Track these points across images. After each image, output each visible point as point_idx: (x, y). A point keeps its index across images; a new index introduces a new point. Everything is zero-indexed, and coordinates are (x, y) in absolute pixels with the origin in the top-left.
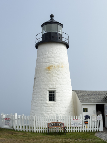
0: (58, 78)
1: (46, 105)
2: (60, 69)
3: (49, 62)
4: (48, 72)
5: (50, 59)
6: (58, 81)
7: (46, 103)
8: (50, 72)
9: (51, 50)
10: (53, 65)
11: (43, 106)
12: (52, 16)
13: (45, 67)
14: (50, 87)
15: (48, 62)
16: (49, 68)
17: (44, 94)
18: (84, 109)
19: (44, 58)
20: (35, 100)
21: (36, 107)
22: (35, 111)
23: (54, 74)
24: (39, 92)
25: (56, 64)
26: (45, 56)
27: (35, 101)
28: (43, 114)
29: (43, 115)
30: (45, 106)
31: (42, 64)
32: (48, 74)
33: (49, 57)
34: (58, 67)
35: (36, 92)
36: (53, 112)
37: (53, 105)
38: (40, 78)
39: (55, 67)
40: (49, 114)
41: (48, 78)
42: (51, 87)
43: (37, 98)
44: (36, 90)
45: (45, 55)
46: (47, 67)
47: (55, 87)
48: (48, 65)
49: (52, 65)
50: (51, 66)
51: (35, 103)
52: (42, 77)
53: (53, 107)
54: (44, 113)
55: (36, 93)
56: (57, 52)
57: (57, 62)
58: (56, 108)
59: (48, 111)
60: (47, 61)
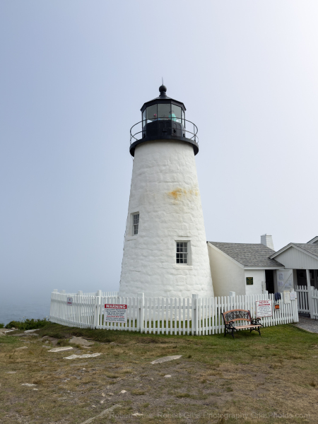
0: (193, 216)
1: (173, 271)
2: (194, 197)
3: (173, 182)
4: (172, 201)
5: (175, 175)
6: (192, 222)
7: (174, 268)
8: (177, 202)
9: (176, 158)
10: (182, 188)
11: (168, 273)
12: (163, 90)
13: (166, 191)
14: (180, 234)
15: (170, 180)
16: (175, 194)
17: (168, 249)
18: (247, 279)
19: (161, 172)
20: (142, 260)
21: (149, 277)
22: (147, 285)
23: (185, 208)
24: (155, 244)
25: (186, 186)
26: (164, 168)
27: (143, 262)
28: (170, 291)
29: (168, 293)
30: (172, 274)
31: (157, 183)
32: (173, 206)
33: (172, 171)
34: (191, 193)
35: (144, 244)
36: (189, 287)
37: (187, 272)
38: (155, 214)
39: (185, 192)
40: (181, 291)
41: (174, 214)
42: (182, 233)
43: (151, 257)
44: (145, 238)
45: (165, 165)
46: (171, 191)
47: (189, 235)
48: (172, 187)
49: (179, 187)
50: (179, 191)
51: (144, 266)
52: (160, 213)
53: (188, 276)
54: (171, 288)
55: (145, 246)
56: (187, 163)
57: (187, 184)
58: (193, 277)
59: (179, 284)
60: (168, 179)
